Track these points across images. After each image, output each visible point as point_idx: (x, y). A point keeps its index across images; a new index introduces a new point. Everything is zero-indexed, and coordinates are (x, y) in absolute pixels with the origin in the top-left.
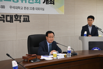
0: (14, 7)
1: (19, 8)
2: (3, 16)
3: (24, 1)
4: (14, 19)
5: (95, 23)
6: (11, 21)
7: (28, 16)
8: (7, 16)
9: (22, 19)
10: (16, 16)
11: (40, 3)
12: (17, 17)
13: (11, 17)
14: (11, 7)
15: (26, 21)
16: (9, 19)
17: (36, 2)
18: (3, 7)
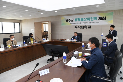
0: (84, 23)
1: (86, 23)
3: (89, 20)
4: (84, 27)
6: (83, 28)
7: (90, 26)
10: (85, 26)
11: (97, 20)
12: (86, 27)
13: (83, 26)
14: (83, 23)
15: (89, 28)
16: (82, 27)
17: (95, 20)
18: (80, 23)
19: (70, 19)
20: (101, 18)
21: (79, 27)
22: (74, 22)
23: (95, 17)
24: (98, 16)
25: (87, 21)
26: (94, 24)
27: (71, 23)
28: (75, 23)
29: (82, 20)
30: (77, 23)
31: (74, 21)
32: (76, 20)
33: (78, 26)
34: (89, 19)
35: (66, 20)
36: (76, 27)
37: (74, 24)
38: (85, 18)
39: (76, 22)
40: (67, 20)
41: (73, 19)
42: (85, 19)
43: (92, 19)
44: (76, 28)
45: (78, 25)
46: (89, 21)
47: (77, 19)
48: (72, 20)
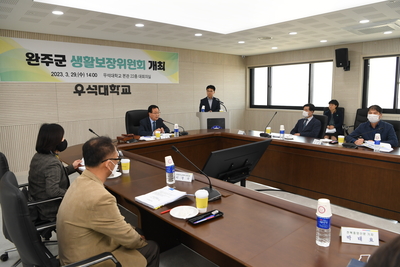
0: (109, 75)
1: (116, 75)
2: (95, 86)
3: (123, 67)
4: (110, 90)
5: (216, 95)
6: (106, 93)
7: (129, 87)
8: (100, 87)
9: (121, 91)
10: (112, 86)
11: (144, 68)
12: (114, 88)
13: (106, 88)
14: (105, 75)
15: (126, 93)
16: (102, 90)
17: (140, 68)
18: (95, 75)
19: (47, 56)
20: (154, 65)
21: (89, 88)
22: (69, 67)
23: (139, 61)
24: (147, 57)
25: (117, 70)
26: (139, 81)
27: (54, 74)
28: (74, 74)
29: (100, 66)
30: (81, 74)
31: (68, 62)
32: (77, 61)
33: (86, 87)
34: (122, 63)
35: (30, 59)
36: (79, 88)
37: (69, 76)
38: (109, 60)
39: (77, 70)
40: (32, 59)
41: (64, 57)
42: (111, 63)
43: (131, 63)
44: (80, 93)
45: (86, 81)
46: (123, 71)
47: (80, 58)
48: (61, 61)
